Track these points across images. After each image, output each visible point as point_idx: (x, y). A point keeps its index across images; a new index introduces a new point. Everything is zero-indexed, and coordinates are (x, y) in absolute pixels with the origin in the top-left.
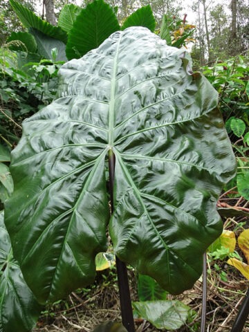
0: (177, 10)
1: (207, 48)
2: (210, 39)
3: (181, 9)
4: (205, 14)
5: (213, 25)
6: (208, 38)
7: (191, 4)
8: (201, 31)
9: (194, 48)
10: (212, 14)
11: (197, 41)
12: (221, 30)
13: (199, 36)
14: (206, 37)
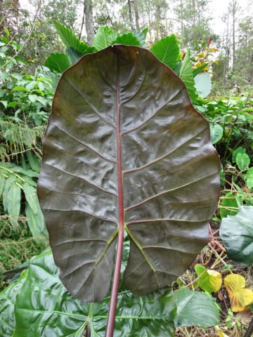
0: (208, 20)
1: (232, 58)
2: (236, 49)
3: (211, 19)
4: (233, 25)
5: (241, 36)
6: (234, 48)
7: (222, 15)
8: (228, 41)
9: (220, 57)
10: (241, 25)
11: (224, 50)
12: (248, 41)
13: (225, 45)
14: (232, 47)
